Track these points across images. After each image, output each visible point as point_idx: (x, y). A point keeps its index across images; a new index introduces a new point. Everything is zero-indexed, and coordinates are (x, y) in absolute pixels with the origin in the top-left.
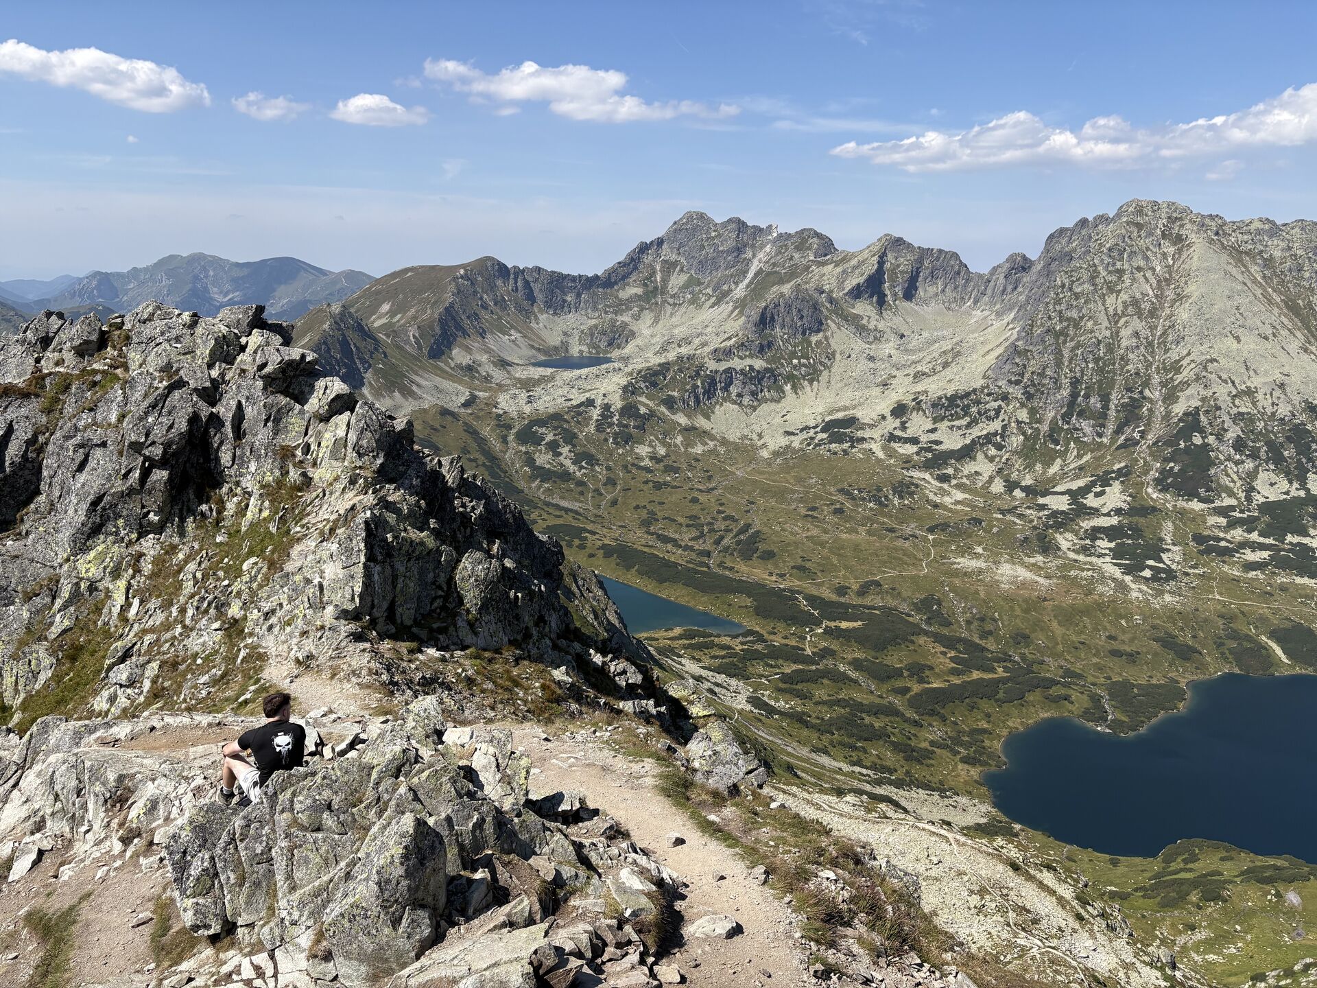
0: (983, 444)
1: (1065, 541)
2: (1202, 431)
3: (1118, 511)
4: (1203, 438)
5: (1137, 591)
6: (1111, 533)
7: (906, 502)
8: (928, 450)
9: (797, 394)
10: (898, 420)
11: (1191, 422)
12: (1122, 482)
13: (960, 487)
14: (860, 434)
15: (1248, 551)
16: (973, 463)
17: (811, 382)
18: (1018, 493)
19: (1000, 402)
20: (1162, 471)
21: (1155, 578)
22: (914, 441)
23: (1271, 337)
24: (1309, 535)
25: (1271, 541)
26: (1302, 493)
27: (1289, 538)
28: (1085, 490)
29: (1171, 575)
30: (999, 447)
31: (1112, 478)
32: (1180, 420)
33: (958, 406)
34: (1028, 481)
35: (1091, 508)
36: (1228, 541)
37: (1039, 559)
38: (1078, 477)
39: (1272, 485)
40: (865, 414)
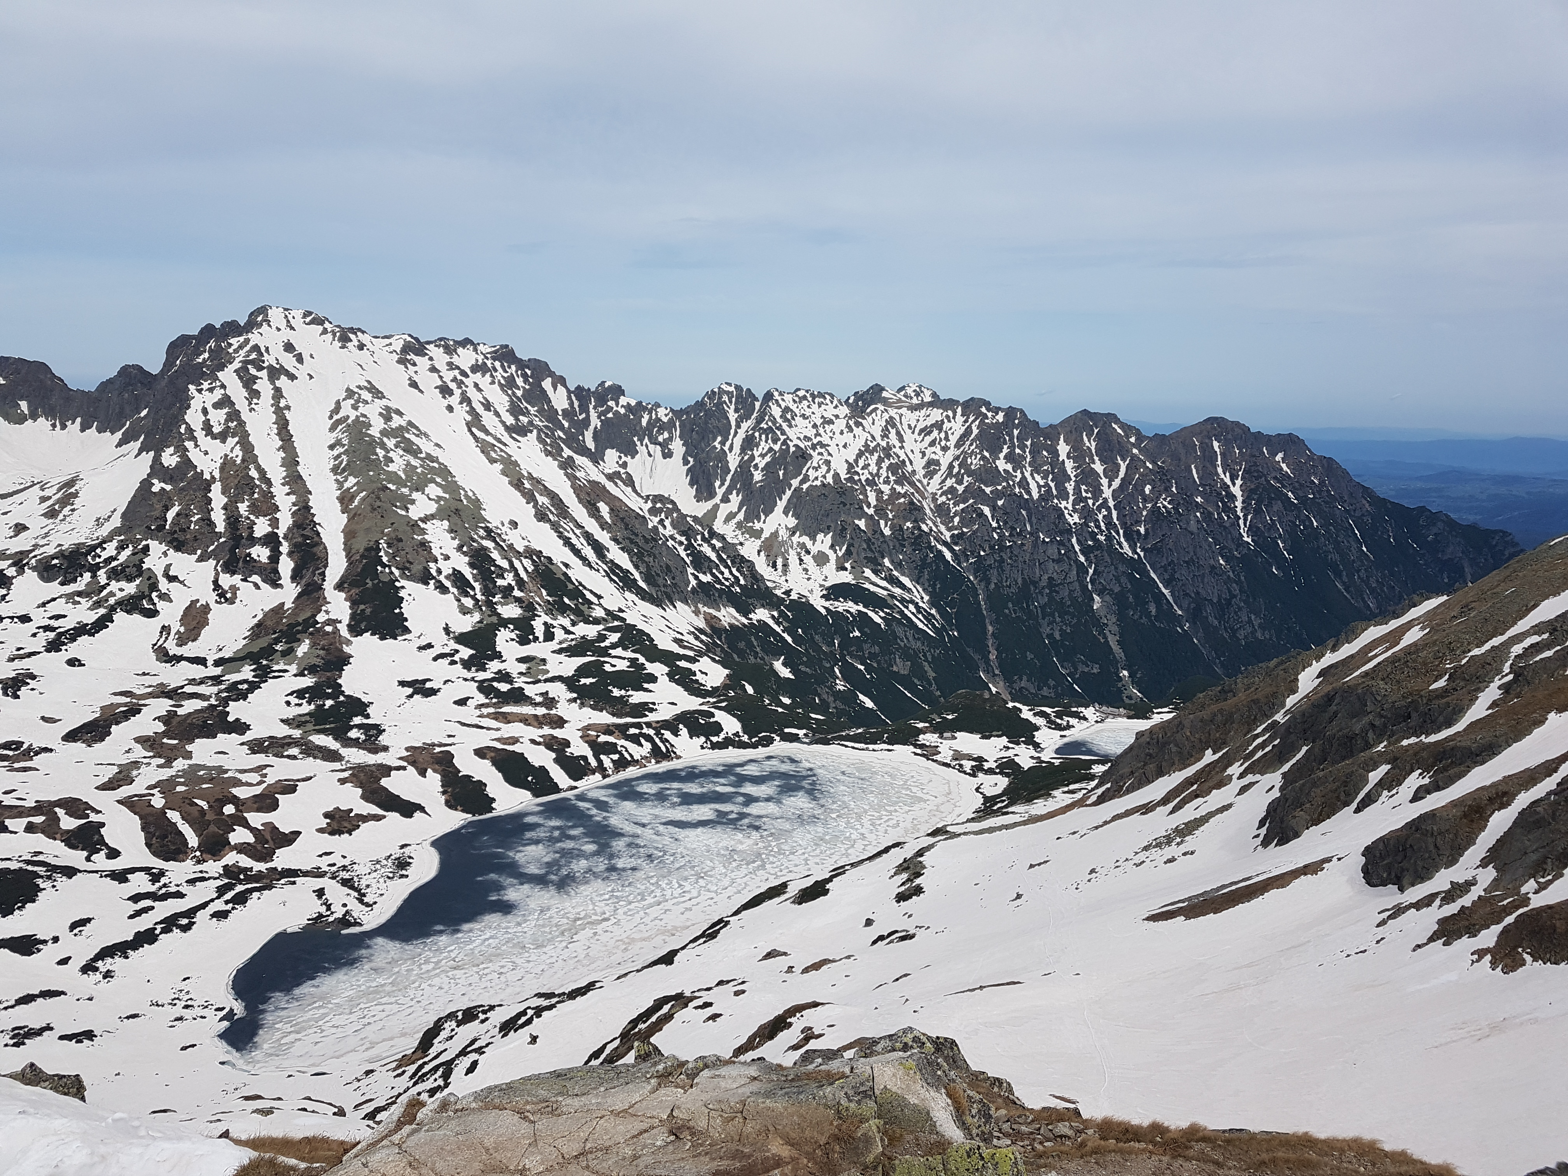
0: (128, 612)
2: (388, 567)
3: (312, 669)
4: (390, 573)
8: (47, 628)
11: (373, 557)
12: (311, 634)
16: (111, 637)
20: (354, 615)
21: (364, 738)
22: (25, 618)
24: (506, 661)
25: (471, 674)
26: (494, 619)
27: (492, 666)
28: (268, 652)
29: (381, 729)
30: (149, 614)
31: (299, 632)
32: (363, 556)
35: (279, 671)
38: (257, 636)
39: (465, 614)
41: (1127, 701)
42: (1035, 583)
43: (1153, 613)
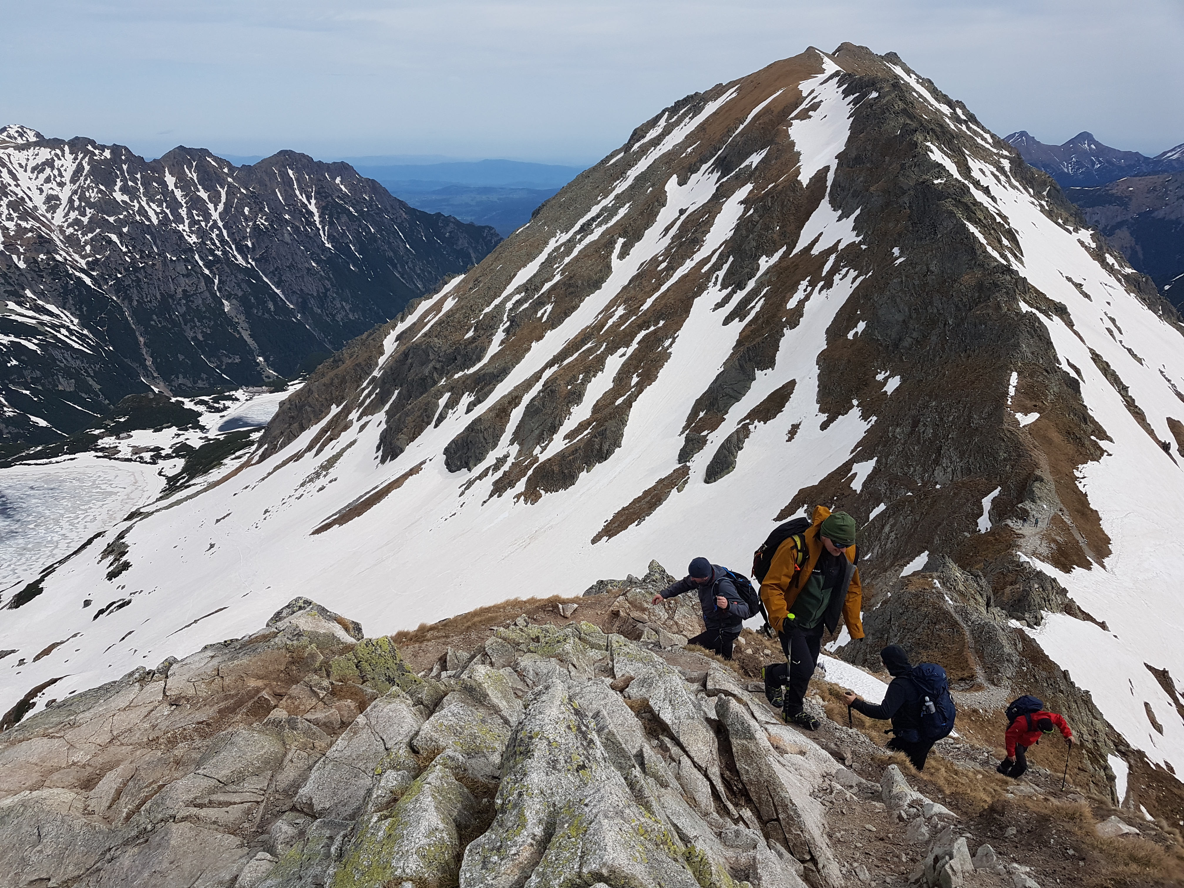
41: (267, 380)
42: (172, 297)
43: (272, 309)
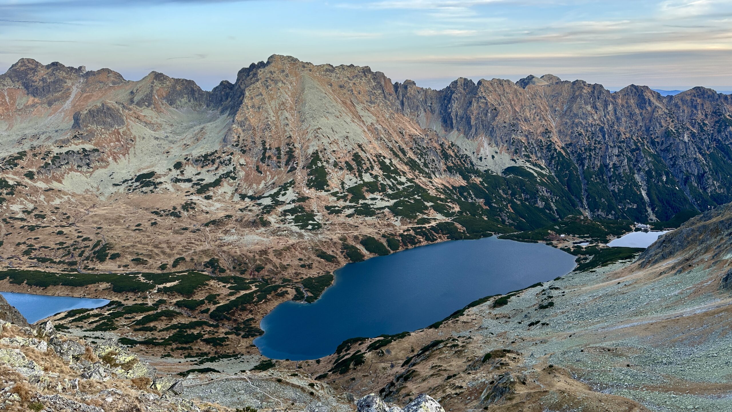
0: (226, 178)
1: (272, 218)
2: (321, 161)
3: (294, 201)
4: (322, 163)
5: (307, 235)
6: (292, 211)
7: (191, 213)
8: (197, 184)
9: (117, 162)
10: (179, 171)
11: (316, 156)
12: (293, 187)
13: (218, 201)
14: (158, 180)
15: (346, 210)
16: (222, 188)
17: (124, 155)
18: (247, 199)
19: (230, 156)
20: (308, 180)
21: (313, 229)
22: (189, 180)
23: (340, 117)
24: (366, 199)
25: (353, 204)
26: (362, 182)
27: (361, 201)
28: (277, 194)
29: (319, 226)
30: (234, 178)
31: (288, 186)
32: (311, 156)
33: (209, 160)
34: (250, 193)
35: (281, 202)
36: (339, 207)
37: (263, 229)
38: (273, 188)
39: (350, 180)
40: (159, 170)
41: (650, 221)
42: (606, 166)
43: (665, 180)
